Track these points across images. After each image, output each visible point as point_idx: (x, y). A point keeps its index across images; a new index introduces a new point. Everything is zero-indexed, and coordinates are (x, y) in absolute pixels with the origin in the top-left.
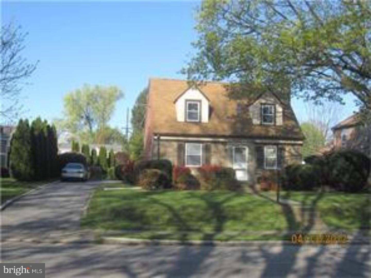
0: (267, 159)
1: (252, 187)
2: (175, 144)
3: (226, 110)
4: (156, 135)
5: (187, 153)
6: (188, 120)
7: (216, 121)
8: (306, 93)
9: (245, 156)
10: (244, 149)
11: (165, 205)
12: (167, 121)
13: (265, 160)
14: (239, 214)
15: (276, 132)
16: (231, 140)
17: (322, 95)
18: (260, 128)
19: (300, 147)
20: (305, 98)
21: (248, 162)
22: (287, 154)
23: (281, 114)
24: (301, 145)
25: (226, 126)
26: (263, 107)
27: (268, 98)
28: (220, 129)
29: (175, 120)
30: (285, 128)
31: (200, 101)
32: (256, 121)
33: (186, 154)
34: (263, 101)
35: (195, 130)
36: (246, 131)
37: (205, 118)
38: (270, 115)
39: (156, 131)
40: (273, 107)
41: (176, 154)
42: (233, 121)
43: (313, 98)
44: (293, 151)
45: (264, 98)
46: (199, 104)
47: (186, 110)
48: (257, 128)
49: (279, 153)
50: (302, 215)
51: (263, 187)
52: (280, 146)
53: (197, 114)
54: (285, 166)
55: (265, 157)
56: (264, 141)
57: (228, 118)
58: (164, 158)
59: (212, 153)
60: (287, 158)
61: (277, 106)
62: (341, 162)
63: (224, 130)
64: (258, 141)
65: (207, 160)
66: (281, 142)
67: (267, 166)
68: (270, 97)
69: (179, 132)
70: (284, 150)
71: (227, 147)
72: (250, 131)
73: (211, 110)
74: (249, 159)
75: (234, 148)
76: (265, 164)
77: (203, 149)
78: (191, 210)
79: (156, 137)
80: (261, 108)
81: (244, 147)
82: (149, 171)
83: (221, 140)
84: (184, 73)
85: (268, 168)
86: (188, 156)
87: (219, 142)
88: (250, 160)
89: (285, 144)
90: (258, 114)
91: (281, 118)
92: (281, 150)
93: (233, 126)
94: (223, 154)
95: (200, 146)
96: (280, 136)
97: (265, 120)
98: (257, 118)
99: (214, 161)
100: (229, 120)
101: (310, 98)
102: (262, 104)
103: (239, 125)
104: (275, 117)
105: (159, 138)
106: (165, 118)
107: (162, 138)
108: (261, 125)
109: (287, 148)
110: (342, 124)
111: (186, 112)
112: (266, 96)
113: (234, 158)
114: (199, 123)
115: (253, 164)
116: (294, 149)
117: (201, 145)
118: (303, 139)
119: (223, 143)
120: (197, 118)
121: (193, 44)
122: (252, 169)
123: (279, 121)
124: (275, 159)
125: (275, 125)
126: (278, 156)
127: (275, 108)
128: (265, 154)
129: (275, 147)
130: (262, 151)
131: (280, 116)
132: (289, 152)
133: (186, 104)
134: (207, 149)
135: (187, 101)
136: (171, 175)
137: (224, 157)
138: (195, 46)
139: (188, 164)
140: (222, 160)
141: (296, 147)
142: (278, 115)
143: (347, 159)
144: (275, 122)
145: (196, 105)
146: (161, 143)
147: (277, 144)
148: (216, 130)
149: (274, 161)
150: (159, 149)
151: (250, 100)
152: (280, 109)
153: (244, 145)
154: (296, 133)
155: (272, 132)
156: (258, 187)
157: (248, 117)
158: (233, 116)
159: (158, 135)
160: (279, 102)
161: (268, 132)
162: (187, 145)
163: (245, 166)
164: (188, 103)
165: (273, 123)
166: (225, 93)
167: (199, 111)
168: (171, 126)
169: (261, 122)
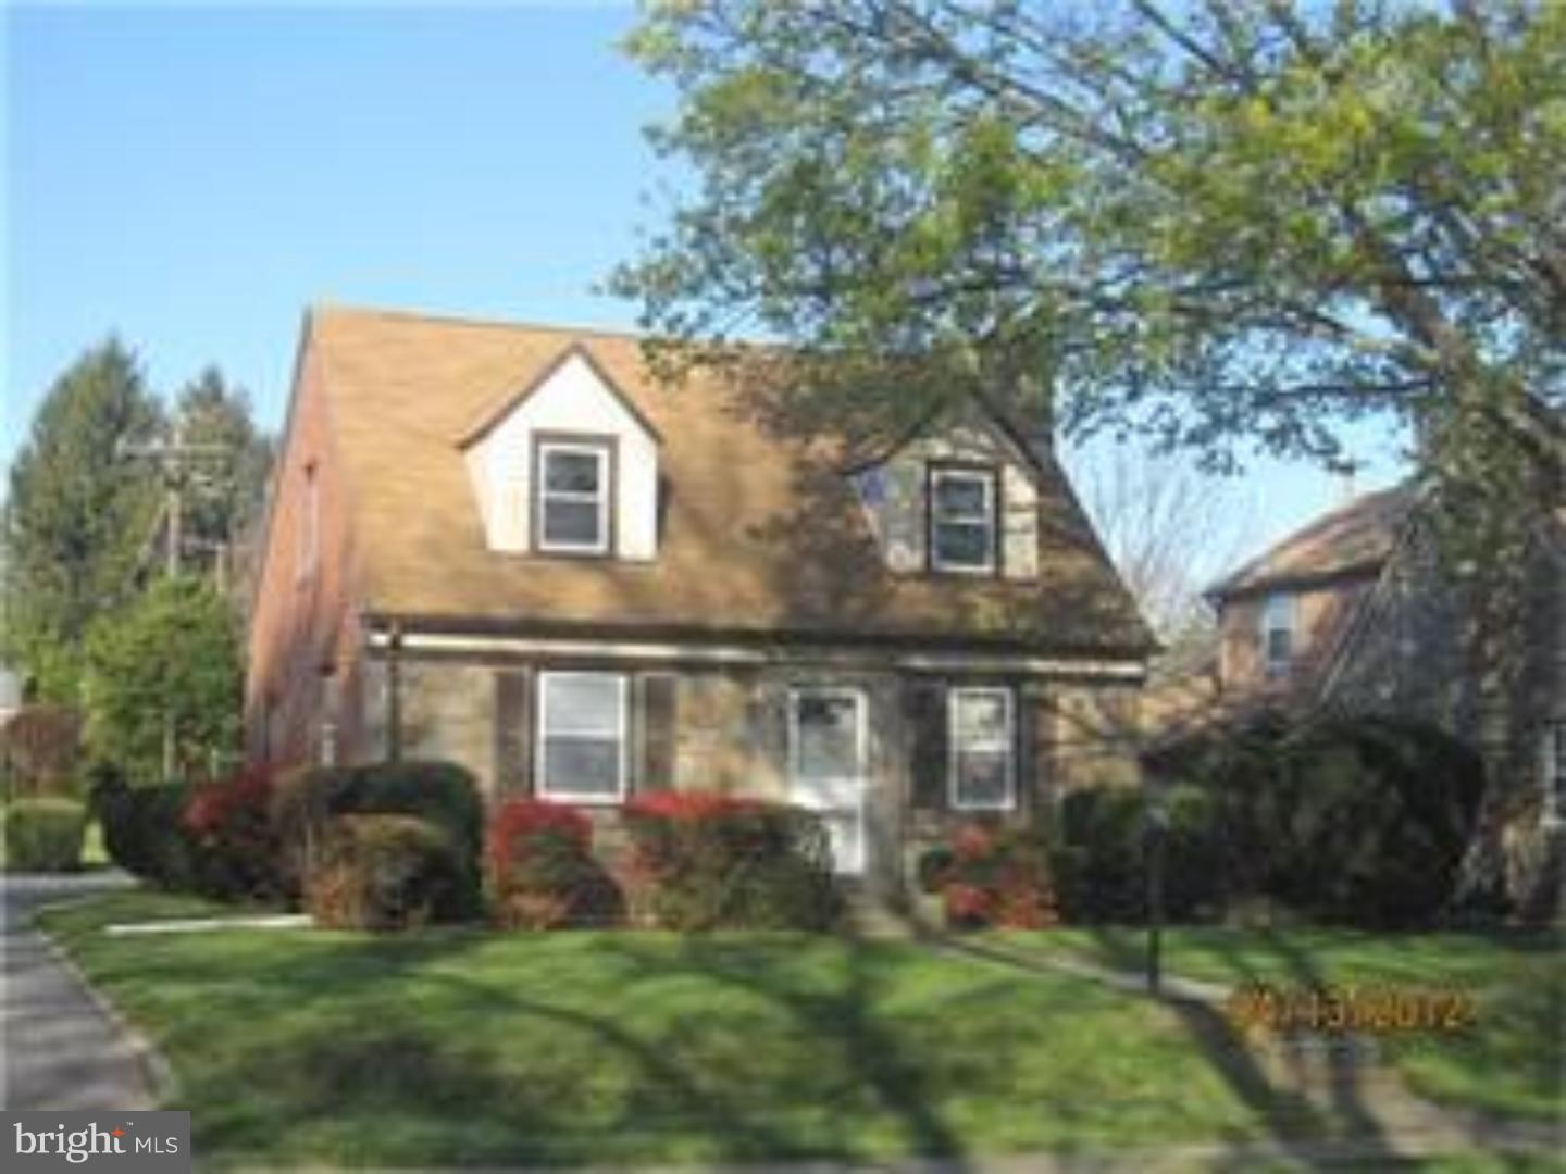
0: (962, 755)
1: (900, 906)
2: (484, 678)
3: (735, 493)
4: (379, 623)
5: (548, 725)
6: (545, 546)
7: (690, 552)
8: (1162, 409)
9: (850, 738)
10: (849, 704)
11: (575, 1018)
12: (431, 547)
13: (954, 759)
14: (985, 1057)
15: (1007, 614)
16: (781, 655)
17: (1232, 424)
18: (923, 589)
19: (1127, 693)
20: (1159, 437)
21: (869, 773)
22: (1063, 729)
23: (1030, 517)
24: (1135, 682)
25: (745, 580)
26: (935, 476)
27: (961, 432)
28: (717, 593)
29: (478, 540)
30: (1052, 593)
31: (611, 442)
32: (902, 556)
33: (542, 732)
34: (941, 449)
35: (584, 598)
36: (854, 605)
37: (636, 534)
38: (974, 521)
39: (381, 605)
40: (987, 479)
41: (487, 728)
42: (782, 549)
43: (1195, 438)
44: (1095, 718)
45: (940, 434)
46: (603, 453)
47: (534, 489)
48: (907, 589)
49: (1025, 726)
50: (1295, 1057)
51: (962, 907)
52: (1030, 689)
53: (592, 508)
54: (1060, 792)
55: (954, 748)
56: (951, 663)
57: (754, 533)
58: (425, 752)
59: (681, 728)
60: (1062, 752)
61: (1010, 473)
62: (1339, 774)
63: (737, 601)
64: (920, 662)
65: (656, 765)
66: (1037, 665)
67: (962, 792)
68: (975, 427)
69: (502, 611)
70: (1050, 706)
71: (759, 693)
72: (874, 606)
73: (665, 489)
74: (871, 757)
75: (794, 695)
76: (953, 782)
77: (632, 700)
78: (722, 1041)
79: (381, 639)
80: (927, 486)
81: (846, 692)
82: (367, 828)
83: (725, 654)
84: (629, 292)
85: (966, 806)
86: (550, 742)
87: (712, 667)
88: (875, 764)
89: (1056, 677)
90: (911, 514)
91: (1031, 540)
92: (1030, 711)
93: (783, 579)
94: (738, 727)
95: (616, 686)
96: (1030, 632)
97: (948, 554)
98: (908, 538)
99: (690, 767)
100: (763, 546)
101: (1182, 435)
102: (932, 464)
103: (812, 572)
104: (999, 532)
105: (395, 644)
106: (418, 529)
107: (412, 641)
108: (927, 574)
109: (1066, 699)
110: (1264, 571)
111: (534, 499)
112: (956, 423)
113: (794, 752)
114: (607, 562)
115: (897, 782)
116: (1099, 704)
117: (621, 681)
118: (1144, 648)
119: (737, 671)
120: (592, 536)
121: (653, 133)
122: (887, 809)
123: (1023, 556)
124: (1002, 754)
125: (998, 576)
126: (1018, 740)
127: (998, 484)
128: (955, 731)
129: (1006, 692)
130: (942, 713)
131: (1025, 530)
132: (1077, 720)
133: (535, 452)
134: (653, 704)
135: (539, 437)
136: (477, 847)
137: (744, 747)
138: (663, 143)
139: (549, 786)
140: (735, 762)
141: (1109, 693)
142: (1013, 521)
143: (1372, 754)
144: (1000, 561)
145: (593, 461)
146: (408, 669)
147: (1015, 680)
148: (695, 595)
149: (999, 769)
150: (395, 705)
151: (855, 437)
152: (1021, 490)
153: (848, 682)
154: (1110, 621)
155: (987, 614)
156: (932, 906)
157: (860, 532)
158: (779, 528)
159: (394, 630)
160: (1019, 455)
161: (966, 609)
162: (545, 679)
163: (850, 791)
164: (546, 448)
165: (987, 569)
166: (722, 398)
167: (602, 496)
168: (458, 577)
169: (928, 561)
